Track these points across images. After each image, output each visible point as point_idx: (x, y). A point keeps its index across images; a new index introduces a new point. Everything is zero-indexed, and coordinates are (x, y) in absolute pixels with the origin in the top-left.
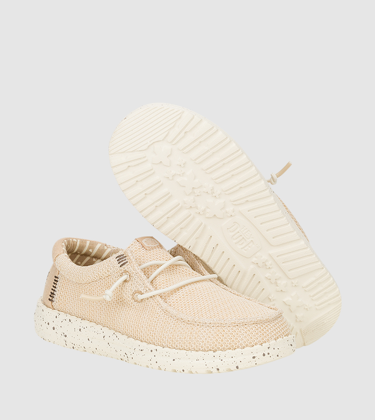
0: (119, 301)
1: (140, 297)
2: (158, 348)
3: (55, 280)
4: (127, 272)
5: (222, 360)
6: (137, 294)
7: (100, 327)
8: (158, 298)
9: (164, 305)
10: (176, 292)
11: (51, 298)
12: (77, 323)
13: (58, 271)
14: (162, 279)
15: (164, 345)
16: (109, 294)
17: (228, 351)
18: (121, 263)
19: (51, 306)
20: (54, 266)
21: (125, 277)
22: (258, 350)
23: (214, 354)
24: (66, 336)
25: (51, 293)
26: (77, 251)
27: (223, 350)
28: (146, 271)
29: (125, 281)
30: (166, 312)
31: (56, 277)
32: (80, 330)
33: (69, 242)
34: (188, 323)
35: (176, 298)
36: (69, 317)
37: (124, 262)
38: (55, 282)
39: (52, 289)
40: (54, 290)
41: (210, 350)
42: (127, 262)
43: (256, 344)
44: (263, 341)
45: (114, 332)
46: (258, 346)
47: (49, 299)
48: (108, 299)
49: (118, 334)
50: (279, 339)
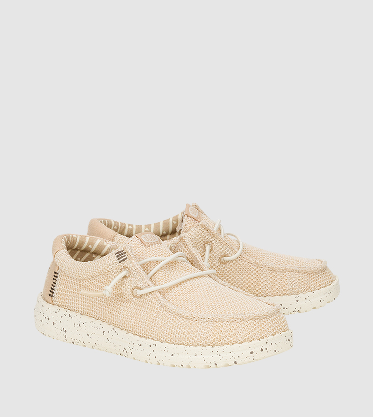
0: (119, 297)
1: (139, 293)
2: (157, 343)
3: (55, 276)
4: (127, 268)
5: (220, 355)
6: (136, 290)
7: (99, 322)
8: (157, 293)
9: (163, 301)
10: (174, 288)
11: (51, 294)
12: (77, 318)
13: (57, 268)
14: (161, 275)
15: (163, 340)
16: (108, 290)
17: (226, 346)
18: (121, 259)
19: (51, 302)
20: (54, 262)
21: (124, 273)
22: (256, 345)
23: (213, 349)
24: (65, 331)
25: (51, 288)
26: (77, 247)
27: (222, 345)
28: (145, 267)
29: (125, 277)
30: (165, 307)
31: (55, 273)
32: (80, 325)
33: (68, 238)
34: (187, 318)
35: (175, 294)
36: (69, 312)
37: (124, 258)
38: (55, 278)
39: (52, 285)
40: (54, 286)
41: (209, 345)
42: (126, 258)
43: (254, 339)
44: (261, 336)
45: (113, 327)
46: (256, 341)
47: (49, 295)
48: (107, 294)
49: (116, 329)
50: (277, 334)
